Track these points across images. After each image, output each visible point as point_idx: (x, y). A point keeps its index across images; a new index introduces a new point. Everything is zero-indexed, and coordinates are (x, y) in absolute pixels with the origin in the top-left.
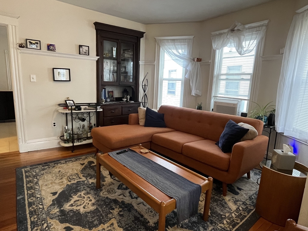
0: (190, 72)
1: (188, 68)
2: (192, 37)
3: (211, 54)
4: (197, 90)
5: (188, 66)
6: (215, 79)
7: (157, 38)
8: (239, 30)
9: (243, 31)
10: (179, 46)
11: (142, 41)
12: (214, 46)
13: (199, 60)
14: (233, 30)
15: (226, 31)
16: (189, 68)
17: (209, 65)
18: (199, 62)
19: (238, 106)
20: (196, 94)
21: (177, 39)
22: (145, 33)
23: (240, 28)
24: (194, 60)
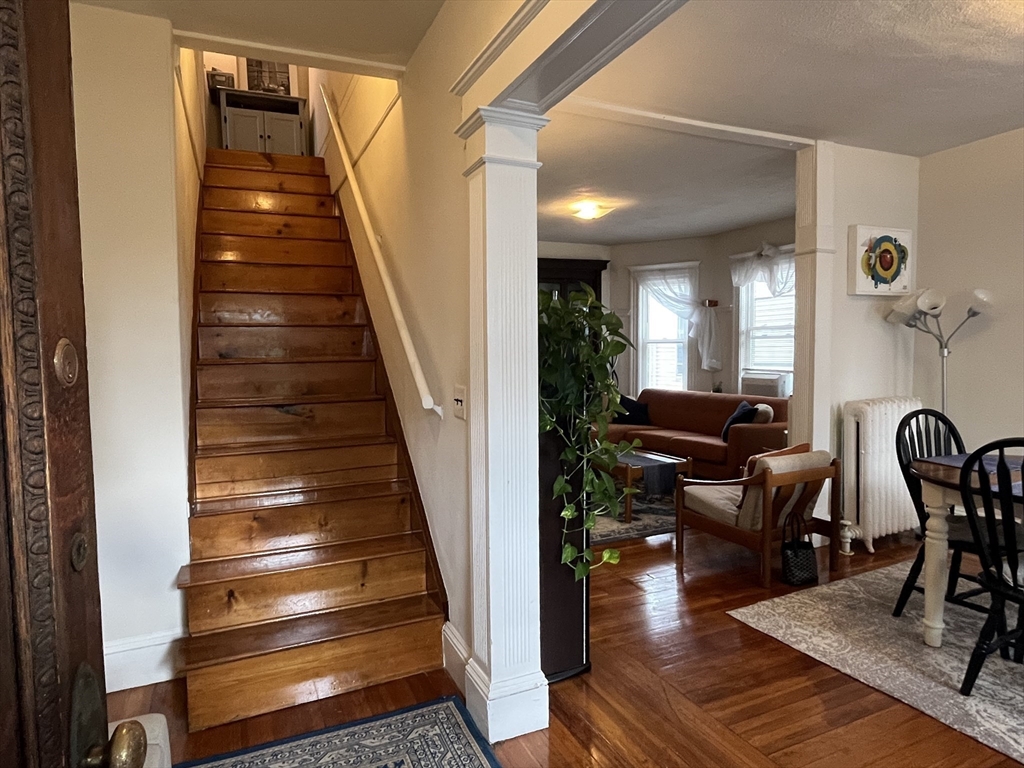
0: (697, 325)
1: (692, 320)
2: (697, 263)
3: (733, 293)
4: (712, 359)
5: (692, 315)
6: (742, 339)
7: (633, 269)
8: (767, 256)
9: (773, 258)
10: (674, 280)
11: (604, 274)
12: (735, 280)
13: (713, 304)
14: (760, 255)
15: (751, 254)
16: (695, 319)
17: (731, 312)
18: (712, 308)
19: (781, 383)
20: (711, 368)
21: (669, 269)
22: (608, 261)
23: (769, 253)
24: (703, 304)
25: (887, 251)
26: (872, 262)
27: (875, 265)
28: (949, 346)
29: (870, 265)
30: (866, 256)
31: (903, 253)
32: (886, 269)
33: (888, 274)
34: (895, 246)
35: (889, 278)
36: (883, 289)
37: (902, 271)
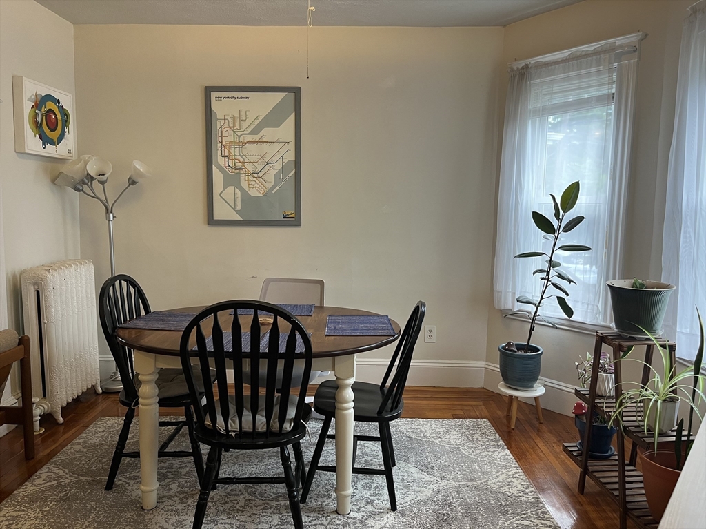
25: (51, 111)
26: (39, 119)
27: (41, 124)
28: (113, 211)
29: (37, 122)
30: (33, 114)
31: (65, 115)
32: (53, 130)
33: (54, 135)
34: (59, 107)
35: (55, 140)
36: (50, 150)
37: (66, 134)
